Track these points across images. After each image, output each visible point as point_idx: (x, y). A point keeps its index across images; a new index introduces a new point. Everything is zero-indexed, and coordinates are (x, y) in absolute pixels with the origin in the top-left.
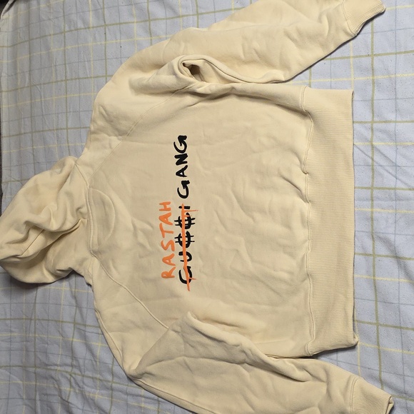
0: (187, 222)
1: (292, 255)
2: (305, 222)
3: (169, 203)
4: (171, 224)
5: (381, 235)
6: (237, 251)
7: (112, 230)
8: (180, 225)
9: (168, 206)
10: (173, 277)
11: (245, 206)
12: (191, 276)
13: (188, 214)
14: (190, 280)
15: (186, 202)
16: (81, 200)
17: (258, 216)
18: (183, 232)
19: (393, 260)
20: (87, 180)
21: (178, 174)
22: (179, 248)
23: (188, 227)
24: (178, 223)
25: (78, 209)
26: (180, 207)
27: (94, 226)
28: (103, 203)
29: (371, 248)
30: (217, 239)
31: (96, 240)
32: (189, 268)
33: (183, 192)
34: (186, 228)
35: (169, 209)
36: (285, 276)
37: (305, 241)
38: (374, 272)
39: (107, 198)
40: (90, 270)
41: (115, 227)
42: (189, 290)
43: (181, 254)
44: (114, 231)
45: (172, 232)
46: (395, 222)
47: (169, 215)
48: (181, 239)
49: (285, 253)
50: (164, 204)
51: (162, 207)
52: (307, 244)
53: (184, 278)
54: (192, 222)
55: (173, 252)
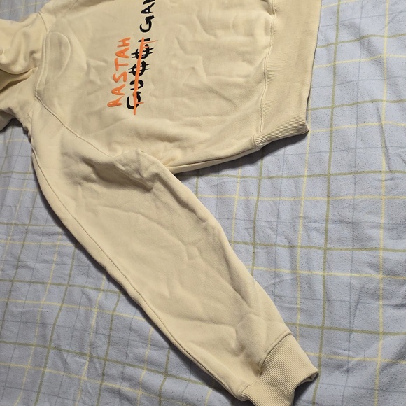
0: (145, 53)
1: (250, 62)
2: (269, 29)
3: (129, 39)
4: (127, 57)
5: (347, 22)
6: (193, 68)
7: (64, 69)
8: (137, 57)
9: (127, 42)
10: (120, 104)
11: (208, 27)
12: (139, 101)
13: (147, 45)
14: (138, 105)
15: (146, 36)
16: (37, 44)
17: (220, 33)
18: (138, 63)
19: (357, 44)
20: (48, 27)
21: (144, 12)
22: (131, 77)
23: (145, 56)
24: (134, 55)
25: (33, 53)
26: (140, 41)
27: (45, 68)
28: (60, 44)
29: (335, 38)
30: (174, 62)
31: (44, 81)
32: (138, 93)
33: (146, 27)
34: (142, 58)
35: (128, 45)
36: (241, 80)
37: (266, 47)
38: (335, 58)
39: (65, 38)
40: (30, 114)
41: (67, 65)
42: (135, 114)
43: (132, 83)
44: (66, 70)
45: (127, 65)
46: (362, 8)
47: (127, 49)
48: (135, 69)
49: (244, 61)
50: (123, 41)
51: (122, 43)
52: (267, 50)
53: (132, 104)
54: (150, 51)
55: (124, 83)
